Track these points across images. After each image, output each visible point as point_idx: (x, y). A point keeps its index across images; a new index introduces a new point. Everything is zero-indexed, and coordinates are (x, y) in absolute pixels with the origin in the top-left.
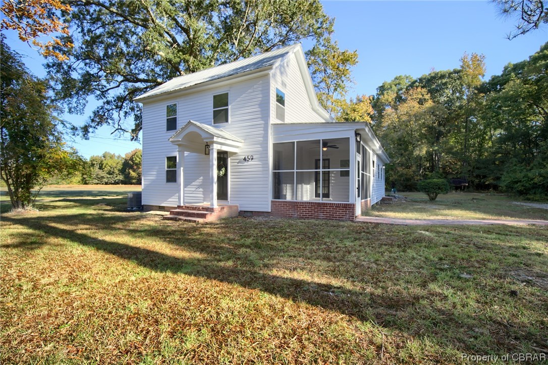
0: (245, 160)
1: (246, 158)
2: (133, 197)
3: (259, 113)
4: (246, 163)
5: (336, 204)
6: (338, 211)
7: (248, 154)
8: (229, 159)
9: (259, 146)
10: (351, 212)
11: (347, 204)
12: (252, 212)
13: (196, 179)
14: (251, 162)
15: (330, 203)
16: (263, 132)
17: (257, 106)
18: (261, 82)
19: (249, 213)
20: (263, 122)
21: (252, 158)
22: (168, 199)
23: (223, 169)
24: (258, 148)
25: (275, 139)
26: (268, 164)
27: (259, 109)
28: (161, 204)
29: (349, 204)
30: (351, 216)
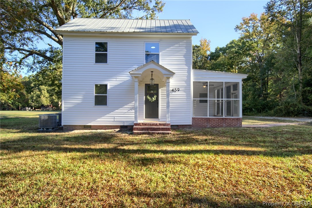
0: (173, 91)
1: (174, 89)
2: (48, 119)
3: (184, 61)
4: (174, 93)
5: (233, 118)
6: (234, 122)
7: (176, 87)
8: (160, 89)
9: (184, 82)
10: (240, 122)
11: (238, 118)
12: (178, 125)
13: (129, 103)
14: (177, 93)
15: (229, 118)
16: (187, 74)
17: (182, 56)
18: (185, 41)
19: (175, 126)
20: (187, 67)
21: (179, 90)
22: (97, 119)
23: (155, 96)
24: (184, 84)
25: (195, 79)
26: (190, 94)
27: (184, 59)
28: (88, 123)
29: (239, 118)
30: (241, 124)
